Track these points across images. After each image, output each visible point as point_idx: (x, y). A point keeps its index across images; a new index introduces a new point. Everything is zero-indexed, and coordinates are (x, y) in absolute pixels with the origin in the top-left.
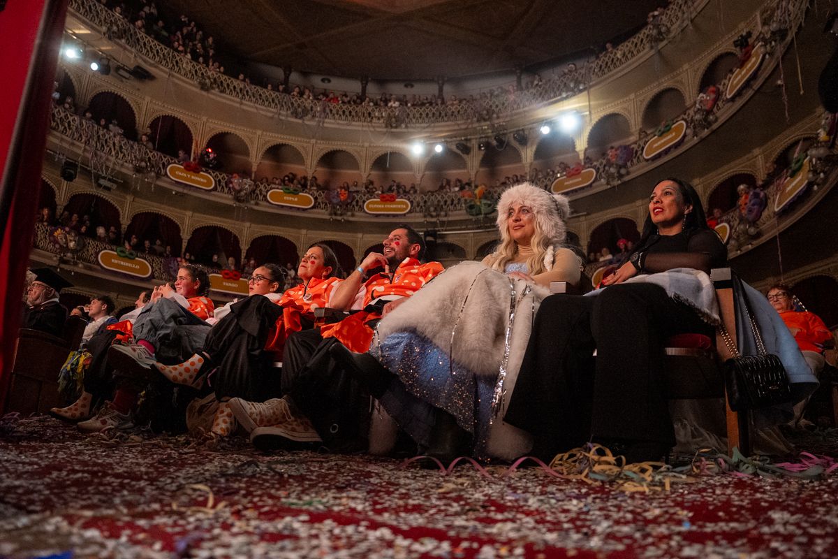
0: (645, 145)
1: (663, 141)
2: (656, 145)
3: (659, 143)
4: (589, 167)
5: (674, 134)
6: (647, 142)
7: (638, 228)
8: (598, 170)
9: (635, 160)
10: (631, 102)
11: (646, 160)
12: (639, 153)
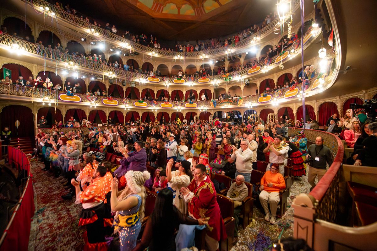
0: (276, 58)
2: (279, 59)
4: (259, 66)
5: (285, 55)
7: (274, 82)
8: (261, 66)
9: (272, 63)
10: (274, 41)
11: (276, 64)
12: (274, 61)
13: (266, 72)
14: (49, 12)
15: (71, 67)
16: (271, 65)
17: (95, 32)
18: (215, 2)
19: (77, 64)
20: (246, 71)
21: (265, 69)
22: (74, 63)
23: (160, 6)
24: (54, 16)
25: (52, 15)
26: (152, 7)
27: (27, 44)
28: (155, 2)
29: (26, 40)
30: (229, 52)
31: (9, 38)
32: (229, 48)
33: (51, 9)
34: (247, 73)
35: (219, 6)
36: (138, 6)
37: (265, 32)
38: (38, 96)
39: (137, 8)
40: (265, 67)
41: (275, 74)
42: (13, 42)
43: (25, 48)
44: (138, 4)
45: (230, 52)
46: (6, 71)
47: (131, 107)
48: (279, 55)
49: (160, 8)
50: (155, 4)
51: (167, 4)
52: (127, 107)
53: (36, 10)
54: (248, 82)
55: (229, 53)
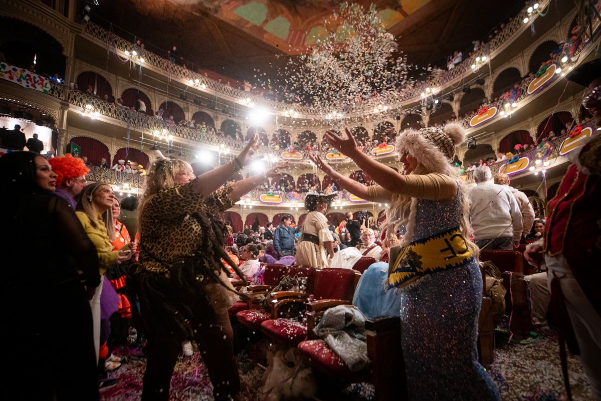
0: (528, 85)
1: (540, 80)
2: (536, 84)
3: (538, 82)
4: (492, 106)
5: (548, 74)
6: (530, 83)
7: (531, 135)
8: (498, 107)
9: (522, 97)
10: (520, 58)
11: (529, 95)
12: (525, 91)
13: (509, 116)
14: (137, 59)
15: (164, 138)
16: (518, 100)
17: (201, 85)
18: (395, 11)
19: (173, 133)
20: (467, 122)
21: (506, 109)
22: (168, 132)
23: (299, 35)
24: (143, 63)
25: (140, 62)
26: (288, 39)
27: (105, 105)
28: (292, 29)
29: (104, 99)
30: (429, 93)
31: (82, 96)
32: (428, 87)
33: (140, 55)
34: (469, 125)
35: (403, 18)
36: (267, 39)
37: (499, 44)
38: (114, 183)
39: (264, 43)
40: (507, 105)
41: (530, 119)
42: (87, 101)
43: (101, 110)
44: (266, 36)
45: (431, 94)
46: (75, 147)
47: (255, 203)
48: (534, 77)
49: (300, 38)
50: (293, 32)
51: (311, 28)
52: (248, 203)
53: (120, 57)
54: (474, 143)
55: (428, 96)
